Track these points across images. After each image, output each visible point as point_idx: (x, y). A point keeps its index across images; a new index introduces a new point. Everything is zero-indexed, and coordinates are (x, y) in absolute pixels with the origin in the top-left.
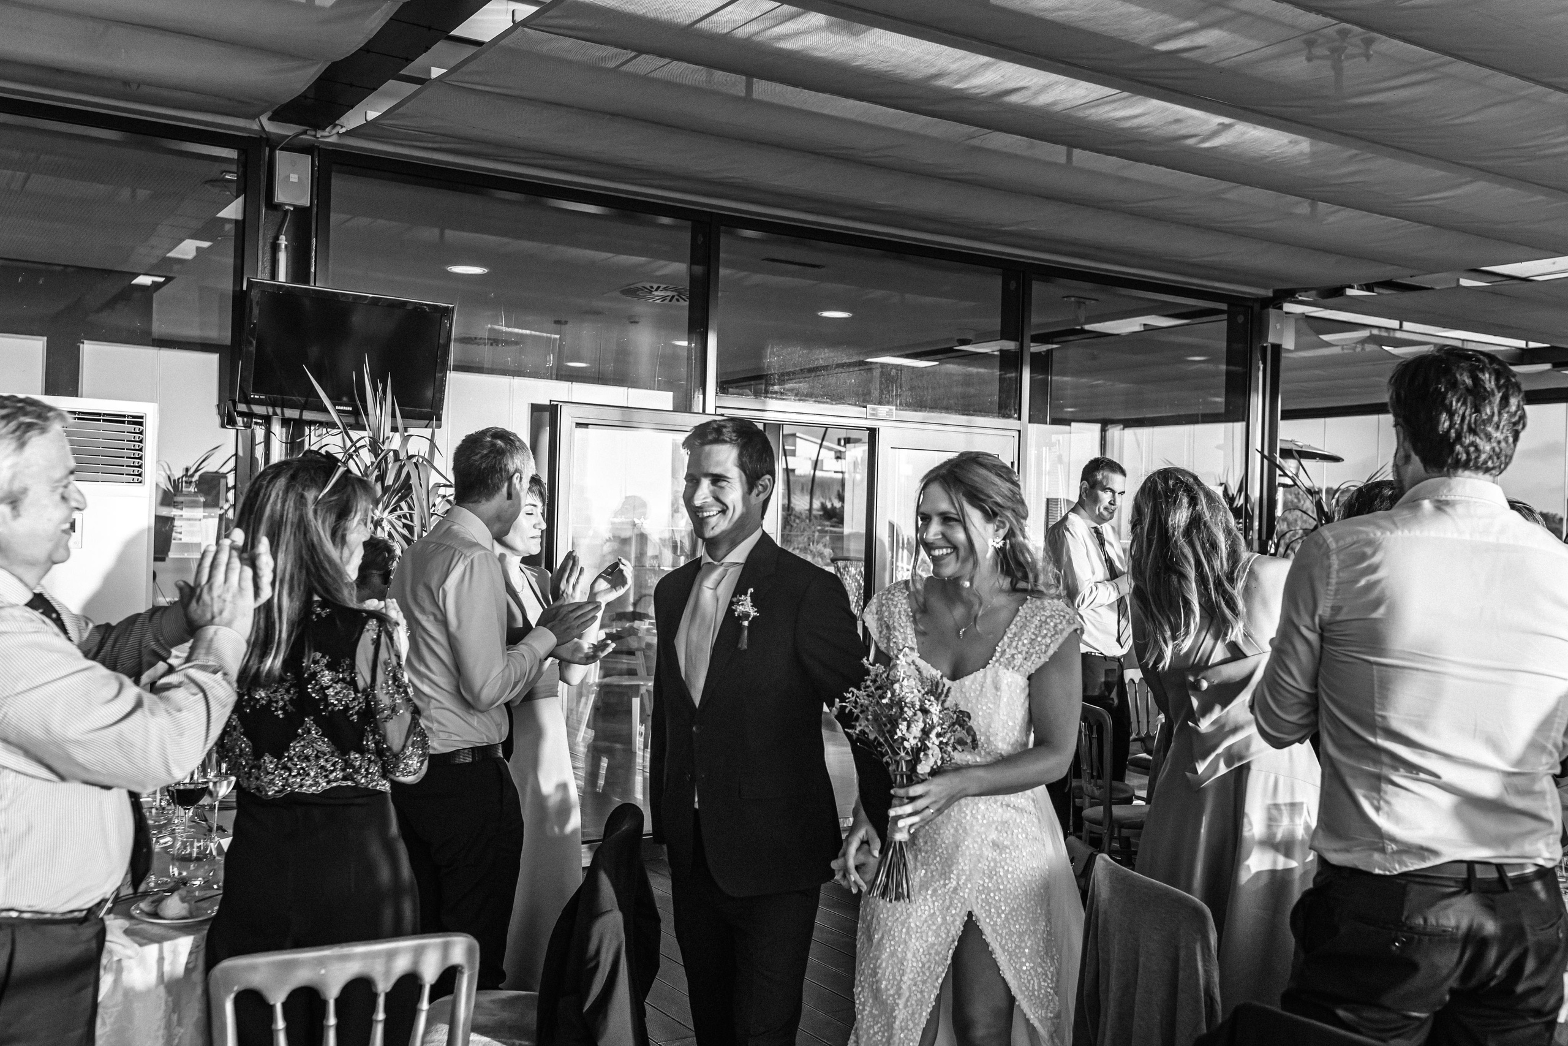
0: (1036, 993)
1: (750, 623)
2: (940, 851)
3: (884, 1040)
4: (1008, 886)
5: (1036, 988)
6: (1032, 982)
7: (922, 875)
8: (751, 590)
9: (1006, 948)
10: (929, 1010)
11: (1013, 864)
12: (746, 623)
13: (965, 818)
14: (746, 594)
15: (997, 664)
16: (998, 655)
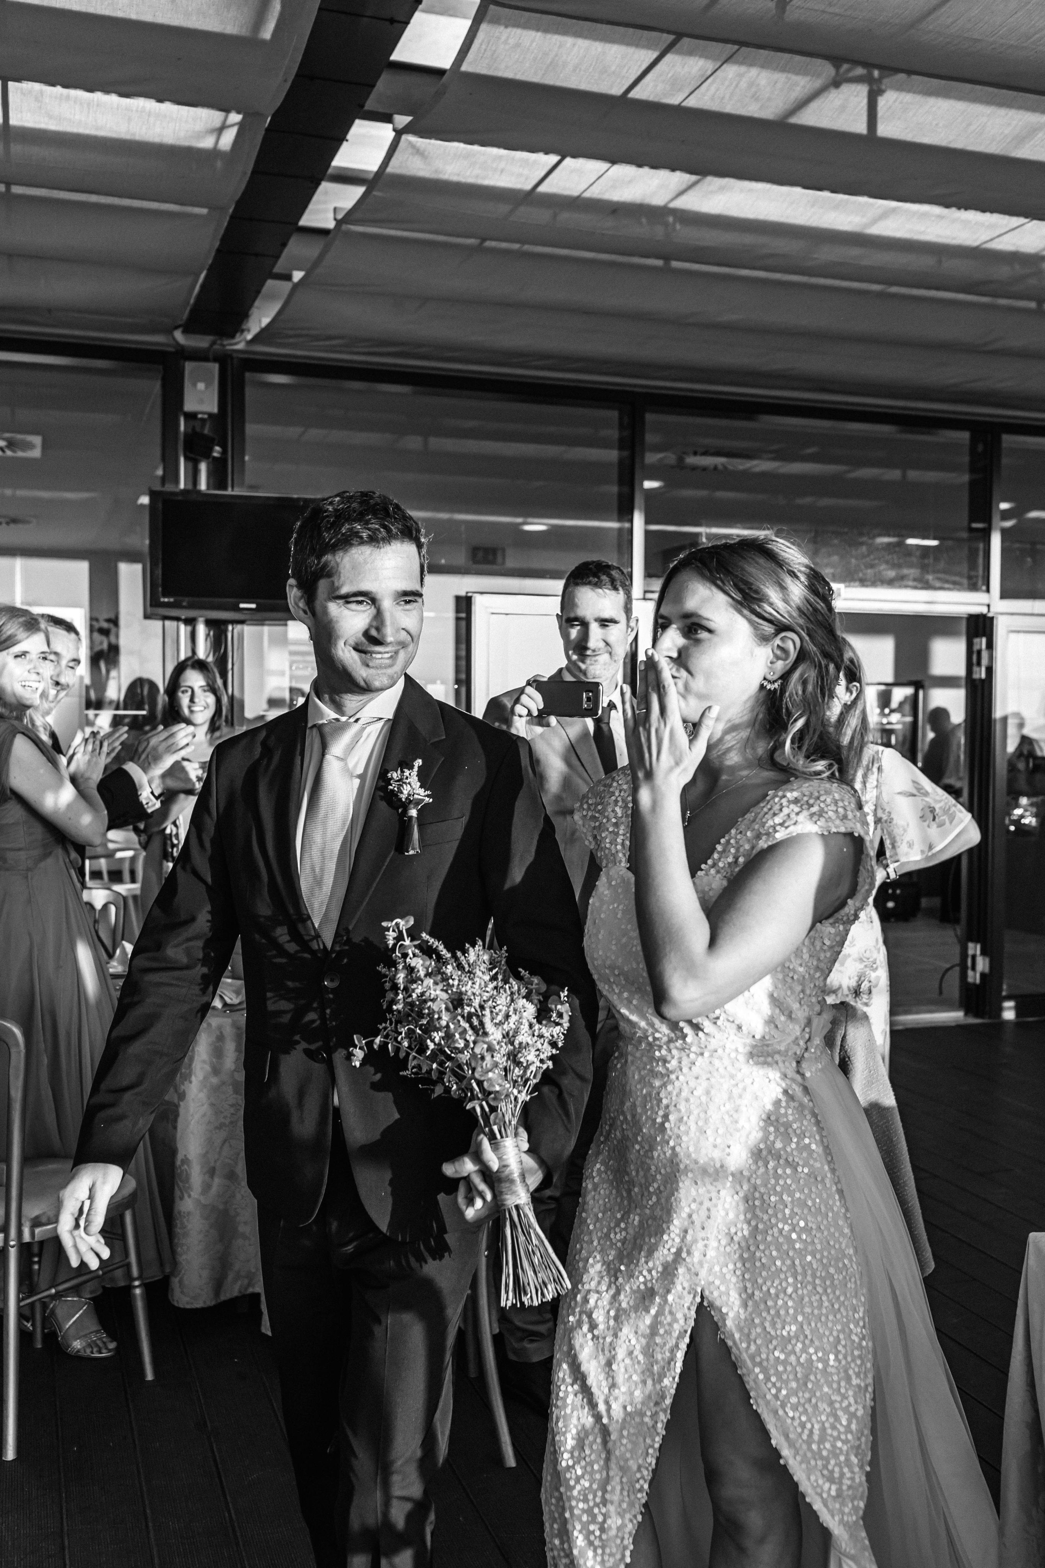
0: (814, 1447)
1: (420, 812)
2: (655, 1185)
3: (595, 1486)
4: (758, 1254)
5: (816, 1437)
6: (809, 1426)
7: (636, 1223)
8: (418, 762)
9: (758, 1359)
10: (657, 1446)
11: (766, 1217)
12: (413, 813)
13: (687, 1133)
14: (411, 767)
15: (713, 871)
16: (716, 856)
